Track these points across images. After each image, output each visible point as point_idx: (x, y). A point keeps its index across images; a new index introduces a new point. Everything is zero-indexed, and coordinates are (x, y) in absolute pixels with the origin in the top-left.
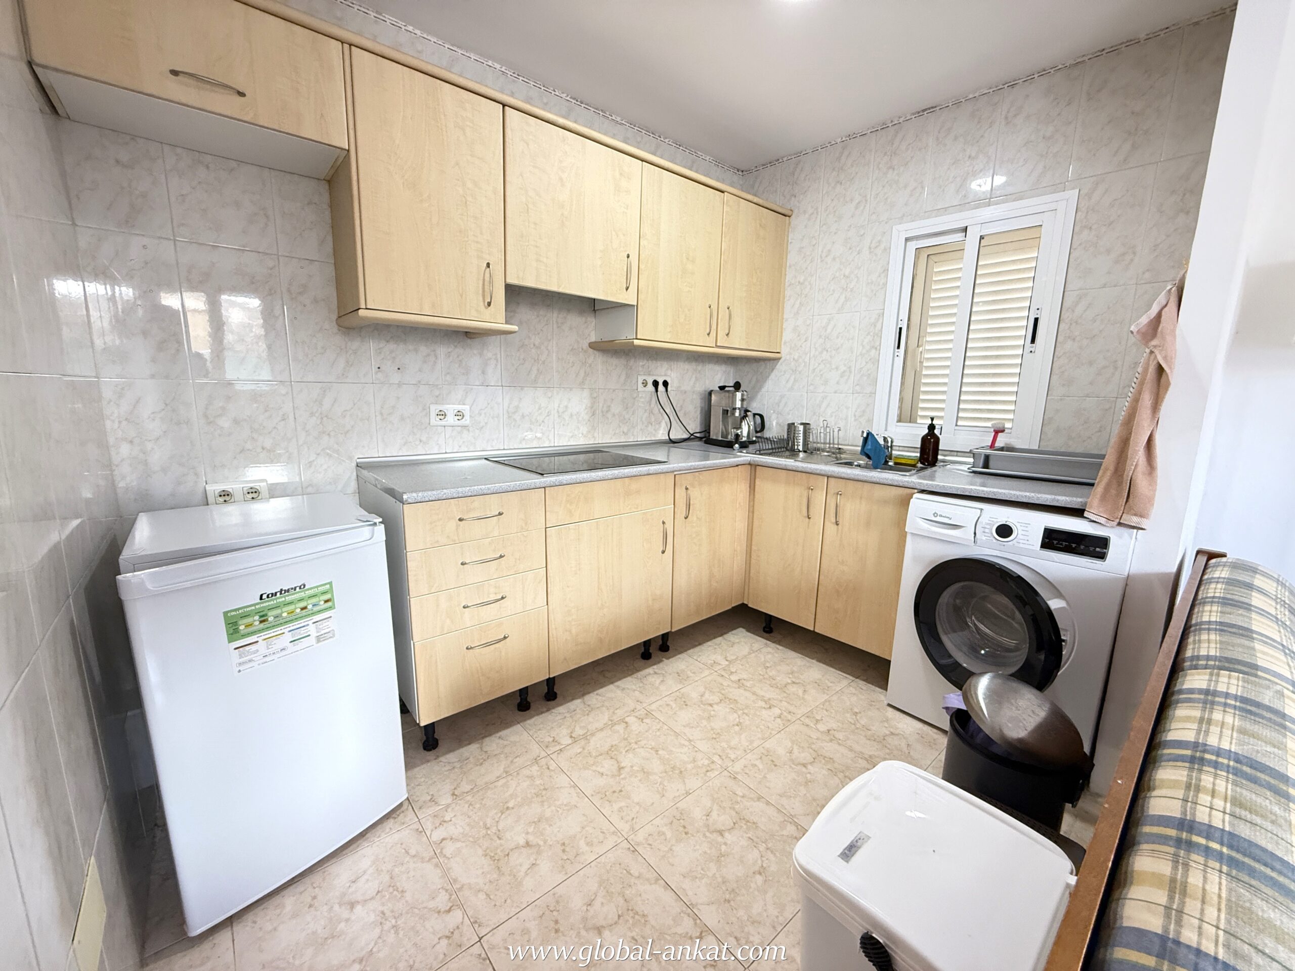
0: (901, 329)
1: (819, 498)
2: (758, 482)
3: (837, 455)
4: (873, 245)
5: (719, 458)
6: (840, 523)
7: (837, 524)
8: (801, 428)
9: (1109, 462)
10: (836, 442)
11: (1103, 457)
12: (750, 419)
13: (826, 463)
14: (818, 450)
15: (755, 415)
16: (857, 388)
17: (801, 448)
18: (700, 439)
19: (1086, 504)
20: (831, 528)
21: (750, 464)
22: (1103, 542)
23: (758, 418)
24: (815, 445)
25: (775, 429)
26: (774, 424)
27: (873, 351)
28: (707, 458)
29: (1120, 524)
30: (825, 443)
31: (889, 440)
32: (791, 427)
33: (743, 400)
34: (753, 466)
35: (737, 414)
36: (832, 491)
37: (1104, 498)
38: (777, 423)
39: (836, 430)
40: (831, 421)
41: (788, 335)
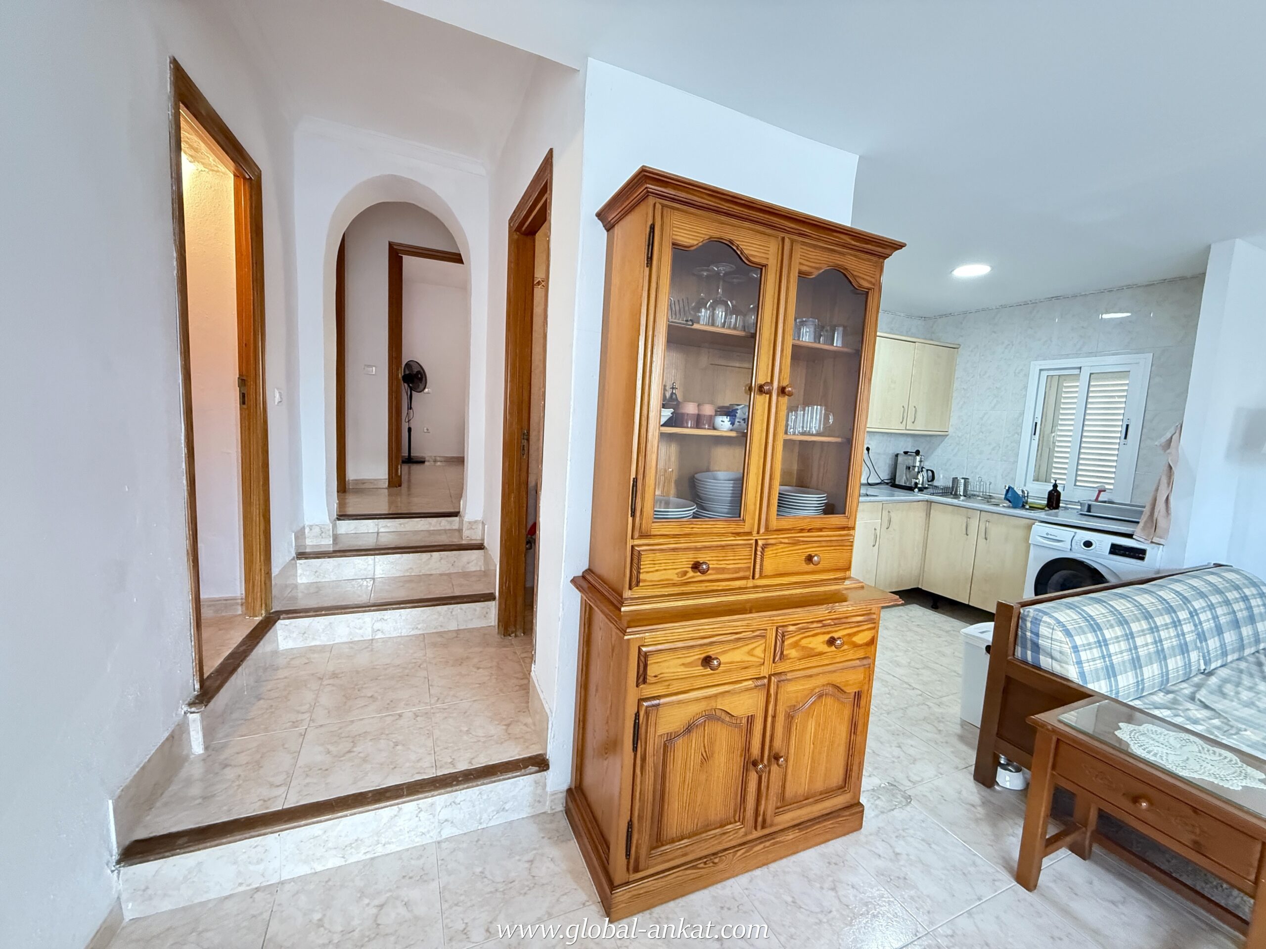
0: (1036, 423)
1: (974, 524)
2: (932, 511)
3: (988, 499)
4: (1017, 371)
5: (901, 496)
6: (988, 538)
7: (986, 539)
8: (963, 481)
9: (1147, 511)
10: (988, 491)
11: (1144, 507)
12: (924, 473)
13: (980, 503)
14: (975, 495)
15: (927, 470)
16: (1004, 458)
17: (962, 494)
18: (887, 484)
19: (1134, 531)
20: (981, 541)
21: (927, 501)
22: (1143, 552)
23: (930, 473)
24: (972, 493)
25: (941, 481)
26: (941, 476)
27: (1016, 435)
28: (893, 495)
29: (1152, 542)
30: (979, 492)
31: (1026, 492)
32: (955, 480)
33: (921, 461)
34: (930, 502)
35: (916, 470)
36: (983, 520)
37: (1144, 529)
38: (943, 477)
39: (988, 484)
40: (985, 478)
41: (954, 420)
